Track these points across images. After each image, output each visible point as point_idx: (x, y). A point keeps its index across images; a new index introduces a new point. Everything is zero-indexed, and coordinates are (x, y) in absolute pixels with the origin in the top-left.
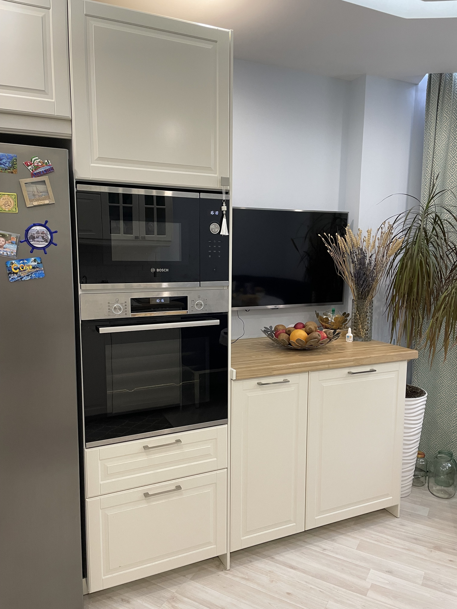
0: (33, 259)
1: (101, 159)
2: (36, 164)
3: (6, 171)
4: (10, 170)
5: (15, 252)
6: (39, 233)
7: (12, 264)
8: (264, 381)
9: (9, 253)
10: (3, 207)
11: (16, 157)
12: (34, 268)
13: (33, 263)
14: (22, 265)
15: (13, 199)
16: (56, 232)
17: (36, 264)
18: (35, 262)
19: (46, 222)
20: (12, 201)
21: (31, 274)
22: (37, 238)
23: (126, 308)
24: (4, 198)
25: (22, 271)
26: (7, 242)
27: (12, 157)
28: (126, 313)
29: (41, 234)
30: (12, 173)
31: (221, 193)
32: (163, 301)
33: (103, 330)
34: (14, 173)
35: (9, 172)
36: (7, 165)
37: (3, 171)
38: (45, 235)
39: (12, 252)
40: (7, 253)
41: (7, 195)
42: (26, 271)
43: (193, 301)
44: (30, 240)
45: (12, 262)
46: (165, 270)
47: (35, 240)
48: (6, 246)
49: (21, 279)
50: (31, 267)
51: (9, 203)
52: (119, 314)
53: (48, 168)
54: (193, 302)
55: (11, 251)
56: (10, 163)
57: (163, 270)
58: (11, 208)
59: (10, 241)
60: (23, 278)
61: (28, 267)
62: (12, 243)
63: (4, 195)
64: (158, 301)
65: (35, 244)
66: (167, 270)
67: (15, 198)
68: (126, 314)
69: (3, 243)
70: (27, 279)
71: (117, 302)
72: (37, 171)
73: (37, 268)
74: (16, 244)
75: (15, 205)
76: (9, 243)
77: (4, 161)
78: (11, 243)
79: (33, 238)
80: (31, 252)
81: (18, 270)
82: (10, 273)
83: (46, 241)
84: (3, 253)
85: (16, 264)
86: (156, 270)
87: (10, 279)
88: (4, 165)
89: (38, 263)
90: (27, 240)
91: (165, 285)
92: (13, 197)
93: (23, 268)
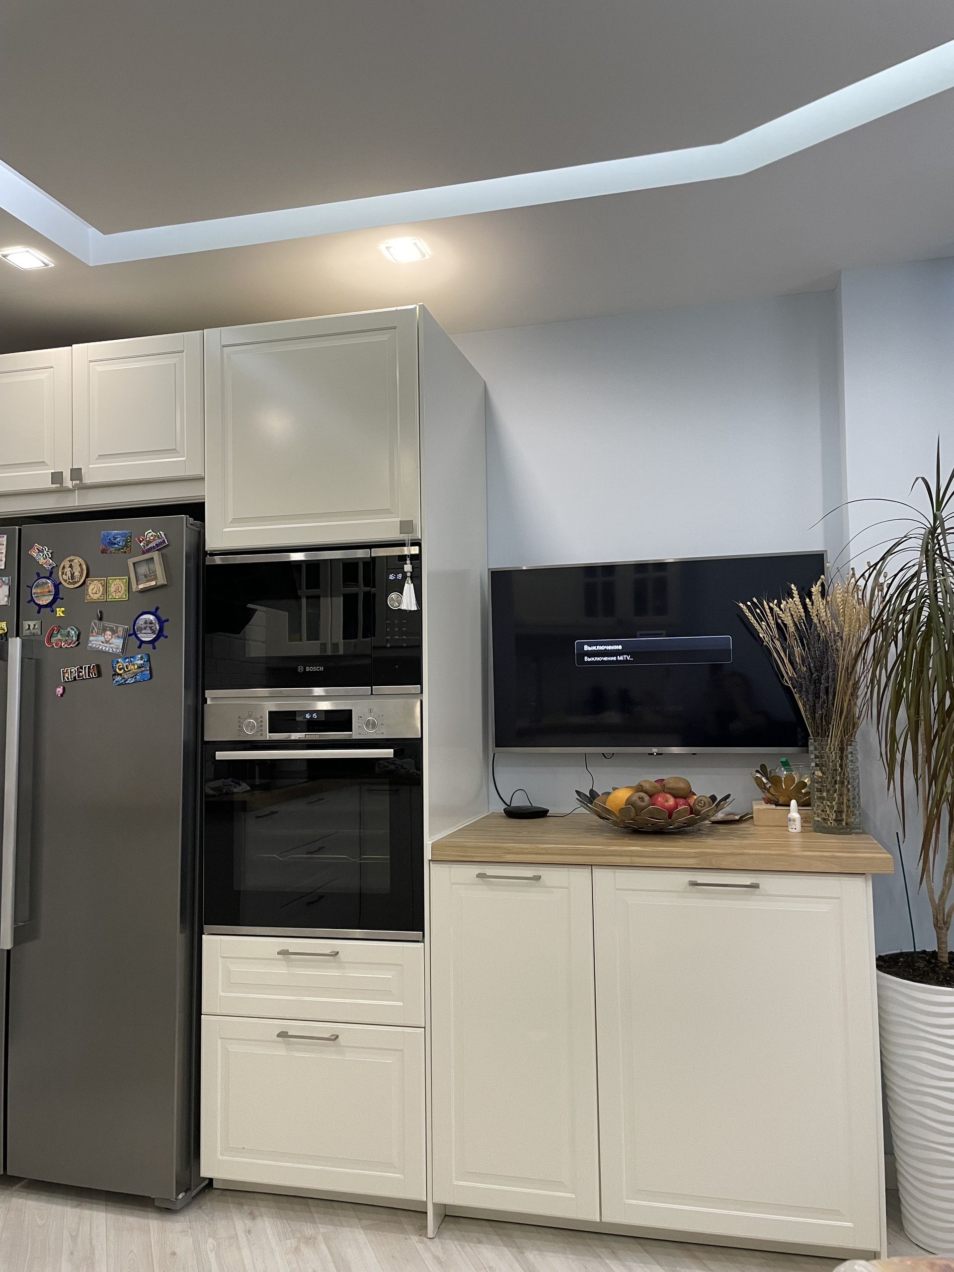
0: (139, 656)
1: (237, 521)
2: (148, 539)
3: (120, 552)
4: (123, 549)
5: (121, 648)
6: (147, 624)
7: (118, 662)
8: (490, 870)
9: (114, 650)
10: (114, 594)
11: (131, 533)
12: (139, 668)
13: (139, 661)
14: (127, 664)
15: (124, 584)
16: (167, 620)
17: (142, 662)
18: (142, 660)
19: (157, 609)
20: (122, 585)
21: (136, 675)
22: (145, 628)
23: (261, 726)
24: (115, 583)
25: (127, 672)
26: (113, 636)
27: (126, 534)
28: (261, 733)
29: (150, 623)
30: (125, 552)
31: (403, 545)
32: (315, 716)
33: (220, 755)
34: (127, 552)
35: (122, 552)
36: (120, 544)
37: (117, 552)
38: (153, 625)
39: (118, 649)
40: (113, 650)
41: (118, 580)
42: (130, 672)
43: (361, 717)
44: (137, 633)
45: (118, 661)
46: (318, 669)
47: (143, 632)
48: (113, 640)
49: (125, 681)
50: (136, 666)
51: (120, 588)
52: (250, 734)
53: (159, 541)
54: (360, 719)
55: (117, 647)
56: (123, 541)
57: (315, 669)
58: (121, 594)
59: (116, 635)
60: (127, 680)
61: (133, 667)
62: (119, 637)
63: (115, 579)
64: (308, 716)
65: (142, 637)
66: (322, 669)
67: (126, 582)
68: (261, 735)
69: (110, 637)
70: (131, 682)
71: (250, 717)
72: (149, 547)
73: (143, 667)
74: (122, 638)
75: (126, 590)
76: (116, 637)
77: (118, 539)
78: (117, 638)
79: (140, 629)
80: (139, 647)
81: (123, 670)
82: (114, 675)
83: (153, 632)
84: (109, 650)
85: (121, 663)
86: (305, 669)
87: (114, 682)
88: (118, 545)
89: (144, 661)
90: (135, 634)
91: (318, 691)
92: (124, 581)
93: (127, 668)
